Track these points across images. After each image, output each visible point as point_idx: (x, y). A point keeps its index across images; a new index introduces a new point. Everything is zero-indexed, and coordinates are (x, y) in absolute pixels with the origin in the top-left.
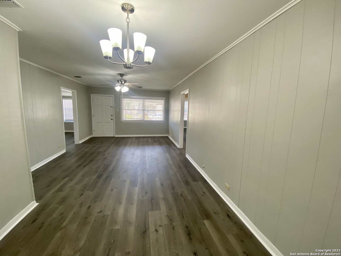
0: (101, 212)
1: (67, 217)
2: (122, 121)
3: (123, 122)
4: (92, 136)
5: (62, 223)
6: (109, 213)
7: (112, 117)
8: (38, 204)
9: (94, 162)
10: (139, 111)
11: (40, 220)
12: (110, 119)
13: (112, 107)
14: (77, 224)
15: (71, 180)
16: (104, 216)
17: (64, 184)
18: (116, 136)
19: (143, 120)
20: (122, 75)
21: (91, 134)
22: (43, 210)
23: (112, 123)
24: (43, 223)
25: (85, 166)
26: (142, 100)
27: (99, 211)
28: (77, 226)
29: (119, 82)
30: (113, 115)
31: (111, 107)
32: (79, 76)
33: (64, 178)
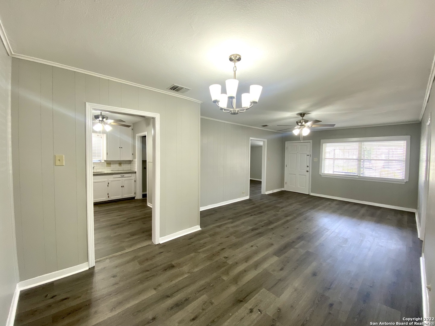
0: (226, 258)
1: (205, 247)
2: (321, 174)
3: (322, 176)
4: (283, 189)
5: (200, 249)
6: (231, 263)
7: (308, 169)
8: (201, 229)
9: (263, 214)
10: (353, 161)
11: (192, 240)
12: (306, 171)
13: (309, 155)
14: (206, 255)
15: (232, 223)
16: (225, 262)
17: (226, 224)
18: (312, 194)
19: (357, 176)
20: (302, 115)
21: (283, 187)
22: (200, 235)
23: (308, 176)
24: (192, 243)
25: (252, 215)
26: (357, 144)
27: (226, 256)
28: (205, 257)
29: (298, 124)
30: (309, 166)
31: (307, 155)
32: (265, 125)
33: (229, 219)
